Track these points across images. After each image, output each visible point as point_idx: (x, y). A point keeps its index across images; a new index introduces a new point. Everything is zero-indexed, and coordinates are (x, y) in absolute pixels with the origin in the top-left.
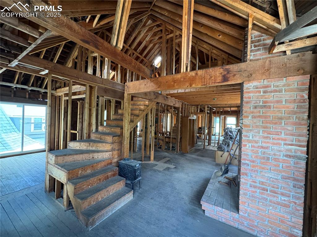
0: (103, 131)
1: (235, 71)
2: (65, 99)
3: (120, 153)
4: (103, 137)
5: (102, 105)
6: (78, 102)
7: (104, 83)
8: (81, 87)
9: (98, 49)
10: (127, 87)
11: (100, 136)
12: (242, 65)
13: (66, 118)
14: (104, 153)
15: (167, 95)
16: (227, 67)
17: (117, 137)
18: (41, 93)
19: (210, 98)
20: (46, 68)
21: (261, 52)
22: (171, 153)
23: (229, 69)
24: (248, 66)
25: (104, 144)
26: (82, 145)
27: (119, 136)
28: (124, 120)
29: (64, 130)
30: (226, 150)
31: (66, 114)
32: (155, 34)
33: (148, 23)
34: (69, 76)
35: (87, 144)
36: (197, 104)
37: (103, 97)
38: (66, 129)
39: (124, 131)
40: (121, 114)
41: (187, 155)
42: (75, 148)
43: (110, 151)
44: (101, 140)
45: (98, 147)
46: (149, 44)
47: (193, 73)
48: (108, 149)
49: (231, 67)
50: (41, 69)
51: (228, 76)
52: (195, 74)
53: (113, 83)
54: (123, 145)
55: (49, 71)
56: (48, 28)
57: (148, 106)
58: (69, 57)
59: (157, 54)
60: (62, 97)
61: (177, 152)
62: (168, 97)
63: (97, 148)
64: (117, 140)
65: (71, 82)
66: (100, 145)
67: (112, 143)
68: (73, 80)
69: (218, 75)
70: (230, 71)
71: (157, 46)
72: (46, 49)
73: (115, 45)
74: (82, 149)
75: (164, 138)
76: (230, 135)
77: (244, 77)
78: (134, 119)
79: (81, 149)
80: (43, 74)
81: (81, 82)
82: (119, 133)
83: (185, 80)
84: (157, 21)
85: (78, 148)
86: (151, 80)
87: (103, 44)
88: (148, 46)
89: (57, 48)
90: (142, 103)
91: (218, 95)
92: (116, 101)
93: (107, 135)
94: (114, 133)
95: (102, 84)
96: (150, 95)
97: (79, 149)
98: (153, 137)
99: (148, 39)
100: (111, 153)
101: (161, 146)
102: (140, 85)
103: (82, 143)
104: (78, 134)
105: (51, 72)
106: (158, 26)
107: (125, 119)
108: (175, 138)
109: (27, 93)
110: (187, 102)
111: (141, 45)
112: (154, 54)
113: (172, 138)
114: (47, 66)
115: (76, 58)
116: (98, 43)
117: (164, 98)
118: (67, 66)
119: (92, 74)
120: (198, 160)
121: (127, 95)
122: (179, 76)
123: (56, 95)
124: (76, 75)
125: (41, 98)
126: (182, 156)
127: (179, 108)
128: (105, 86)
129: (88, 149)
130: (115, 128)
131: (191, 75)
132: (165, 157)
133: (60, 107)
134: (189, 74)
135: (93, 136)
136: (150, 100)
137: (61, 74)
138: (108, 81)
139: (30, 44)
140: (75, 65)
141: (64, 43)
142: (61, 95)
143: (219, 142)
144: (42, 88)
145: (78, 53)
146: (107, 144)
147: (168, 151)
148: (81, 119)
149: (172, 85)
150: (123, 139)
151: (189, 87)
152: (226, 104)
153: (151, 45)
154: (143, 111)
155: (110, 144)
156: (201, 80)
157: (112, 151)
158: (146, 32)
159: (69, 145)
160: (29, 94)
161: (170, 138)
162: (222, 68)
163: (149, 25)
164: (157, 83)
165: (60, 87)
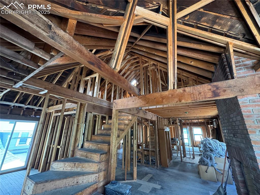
0: (88, 147)
1: (224, 87)
2: (55, 115)
3: (106, 174)
4: (89, 155)
5: (90, 121)
6: (66, 117)
7: (93, 101)
8: (71, 104)
9: (101, 70)
10: (116, 104)
11: (86, 153)
12: (230, 82)
13: (52, 133)
14: (90, 176)
15: (146, 110)
16: (215, 84)
17: (104, 155)
18: (34, 111)
19: (183, 112)
20: (46, 89)
21: (244, 71)
22: (151, 168)
23: (218, 85)
24: (237, 82)
25: (91, 164)
26: (66, 166)
27: (106, 153)
28: (111, 136)
29: (48, 146)
30: (210, 163)
31: (53, 129)
32: (132, 65)
33: (127, 57)
34: (65, 95)
35: (72, 164)
36: (169, 117)
37: (91, 113)
38: (50, 144)
39: (112, 147)
40: (106, 129)
41: (167, 170)
42: (58, 170)
43: (96, 173)
44: (87, 159)
45: (84, 168)
46: (127, 71)
47: (181, 90)
48: (94, 169)
49: (219, 84)
50: (41, 90)
51: (218, 91)
52: (183, 91)
53: (101, 101)
54: (110, 164)
55: (49, 90)
56: (61, 50)
57: (131, 120)
58: (65, 81)
59: (133, 78)
60: (52, 113)
61: (157, 167)
62: (147, 111)
63: (82, 169)
64: (104, 158)
65: (66, 100)
66: (86, 165)
67: (99, 162)
68: (67, 99)
69: (207, 91)
70: (219, 87)
71: (133, 73)
72: (48, 75)
73: (114, 67)
74: (66, 170)
75: (143, 150)
76: (209, 147)
77: (236, 92)
78: (120, 134)
79: (64, 170)
80: (42, 94)
81: (74, 100)
82: (106, 150)
83: (173, 96)
84: (134, 56)
85: (61, 170)
86: (138, 97)
87: (104, 66)
88: (126, 73)
89: (57, 75)
90: (125, 118)
91: (191, 109)
92: (102, 116)
93: (94, 153)
94: (101, 149)
95: (91, 102)
96: (133, 111)
97: (63, 170)
98: (135, 151)
99: (126, 68)
100: (97, 175)
101: (140, 159)
102: (128, 101)
103: (67, 164)
104: (60, 149)
105: (50, 91)
106: (135, 59)
107: (113, 135)
108: (153, 151)
109: (22, 111)
110: (161, 116)
111: (122, 72)
112: (131, 78)
113: (152, 151)
114: (47, 86)
115: (71, 82)
116: (101, 65)
117: (144, 113)
118: (63, 86)
119: (83, 93)
120: (181, 176)
121: (116, 111)
122: (166, 93)
123: (48, 112)
124: (70, 94)
125: (33, 115)
126: (164, 171)
127: (155, 121)
128: (94, 103)
129: (73, 170)
130: (102, 144)
131: (179, 92)
132: (146, 174)
133: (49, 122)
134: (177, 91)
135: (79, 154)
136: (133, 115)
137: (58, 94)
138: (96, 99)
139: (39, 66)
140: (69, 86)
141: (63, 71)
142: (52, 112)
143: (194, 153)
144: (37, 106)
145: (73, 78)
146: (94, 164)
147: (148, 165)
148: (66, 133)
149: (160, 100)
150: (110, 156)
151: (178, 102)
152: (195, 117)
153: (129, 72)
154: (128, 125)
155: (96, 164)
156: (190, 96)
157: (99, 173)
158: (126, 63)
159: (53, 165)
160: (24, 112)
161: (149, 151)
162: (210, 85)
163: (128, 59)
164: (145, 99)
165: (53, 105)
